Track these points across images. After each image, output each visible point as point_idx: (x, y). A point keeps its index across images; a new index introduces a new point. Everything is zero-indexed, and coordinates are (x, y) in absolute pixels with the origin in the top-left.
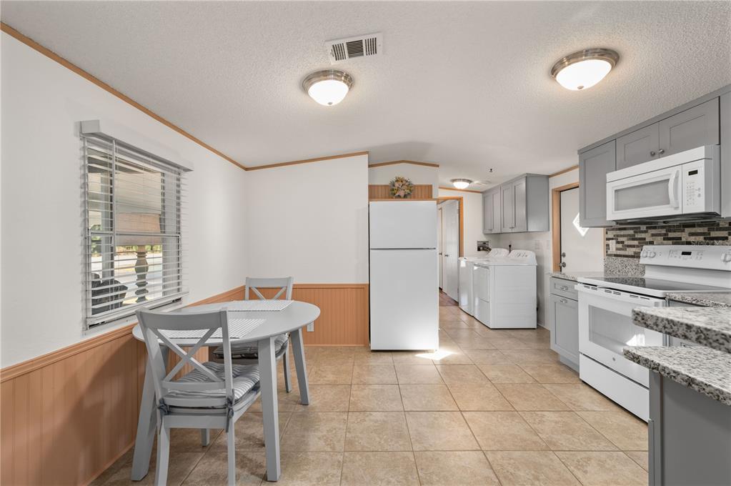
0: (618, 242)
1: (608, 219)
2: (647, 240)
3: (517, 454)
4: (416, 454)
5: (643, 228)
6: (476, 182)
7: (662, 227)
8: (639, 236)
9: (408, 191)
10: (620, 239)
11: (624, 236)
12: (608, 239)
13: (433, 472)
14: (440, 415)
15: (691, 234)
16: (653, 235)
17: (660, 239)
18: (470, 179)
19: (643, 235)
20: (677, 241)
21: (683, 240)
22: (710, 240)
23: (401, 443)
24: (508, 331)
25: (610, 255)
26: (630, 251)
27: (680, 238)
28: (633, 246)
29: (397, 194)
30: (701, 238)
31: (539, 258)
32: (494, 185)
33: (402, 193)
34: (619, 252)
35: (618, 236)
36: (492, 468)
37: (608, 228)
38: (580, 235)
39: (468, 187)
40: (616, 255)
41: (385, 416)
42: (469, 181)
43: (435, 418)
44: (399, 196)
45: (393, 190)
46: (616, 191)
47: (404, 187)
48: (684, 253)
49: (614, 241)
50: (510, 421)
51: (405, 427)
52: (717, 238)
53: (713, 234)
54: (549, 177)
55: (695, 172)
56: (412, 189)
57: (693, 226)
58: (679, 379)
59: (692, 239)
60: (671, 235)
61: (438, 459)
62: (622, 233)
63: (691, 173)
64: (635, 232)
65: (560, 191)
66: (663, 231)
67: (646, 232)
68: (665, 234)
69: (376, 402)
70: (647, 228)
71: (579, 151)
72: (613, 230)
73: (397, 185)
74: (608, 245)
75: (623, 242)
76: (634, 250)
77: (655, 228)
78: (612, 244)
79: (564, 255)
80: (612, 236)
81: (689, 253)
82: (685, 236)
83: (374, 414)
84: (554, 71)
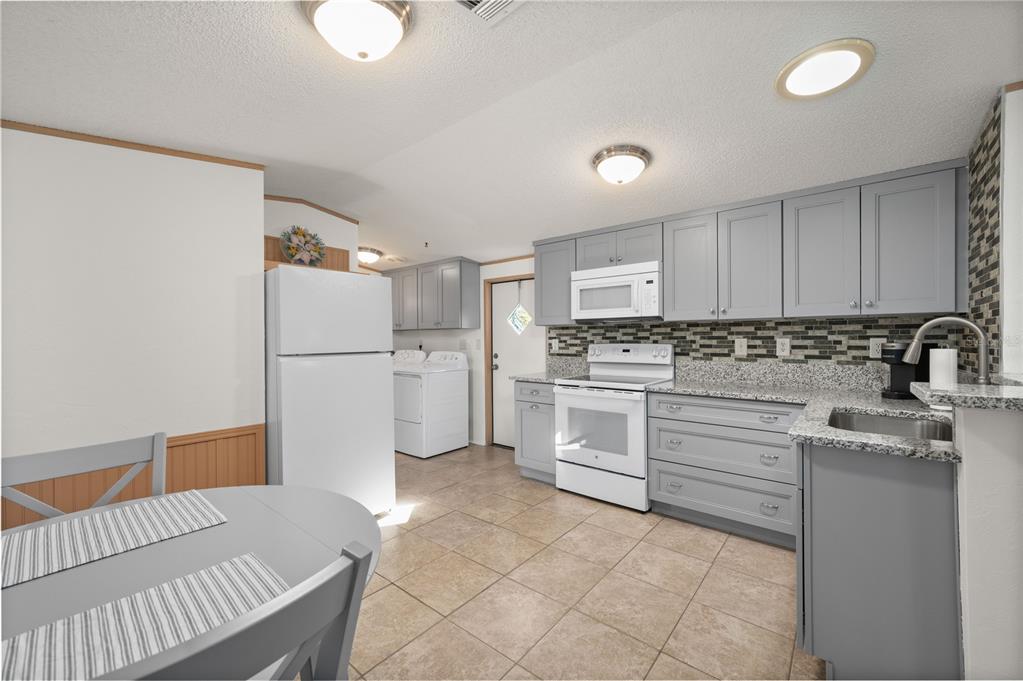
0: (560, 342)
1: (573, 318)
2: (589, 339)
3: (596, 590)
4: (524, 663)
5: (585, 327)
6: (387, 257)
7: (602, 328)
8: (580, 335)
9: (316, 255)
10: (563, 338)
11: (567, 335)
12: (550, 338)
13: (564, 672)
14: (491, 594)
15: (624, 334)
16: (594, 335)
17: (599, 338)
18: (380, 249)
19: (585, 335)
20: (613, 340)
21: (618, 339)
22: (637, 340)
23: (491, 664)
24: (444, 456)
25: (552, 355)
26: (573, 350)
27: (616, 338)
28: (576, 345)
29: (297, 257)
30: (631, 338)
31: (470, 361)
32: (407, 265)
33: (306, 257)
34: (561, 352)
35: (560, 335)
36: (598, 621)
37: (551, 328)
38: (516, 334)
39: (377, 263)
40: (558, 355)
41: (429, 642)
42: (380, 253)
43: (491, 602)
44: (301, 262)
45: (289, 248)
46: (581, 290)
47: (309, 247)
48: (624, 351)
49: (557, 341)
50: (555, 560)
51: (472, 639)
52: (643, 338)
53: (640, 334)
54: (481, 264)
55: (651, 282)
56: (322, 252)
57: (624, 327)
58: (853, 447)
59: (625, 338)
60: (608, 335)
61: (550, 652)
62: (565, 332)
63: (648, 282)
64: (578, 332)
65: (491, 283)
66: (602, 331)
67: (587, 331)
68: (604, 334)
69: (389, 629)
70: (589, 328)
71: (534, 243)
72: (556, 328)
73: (295, 240)
74: (550, 344)
75: (565, 341)
76: (576, 348)
77: (594, 328)
78: (555, 343)
79: (496, 356)
80: (555, 336)
81: (628, 351)
82: (619, 336)
83: (406, 650)
84: (598, 158)
